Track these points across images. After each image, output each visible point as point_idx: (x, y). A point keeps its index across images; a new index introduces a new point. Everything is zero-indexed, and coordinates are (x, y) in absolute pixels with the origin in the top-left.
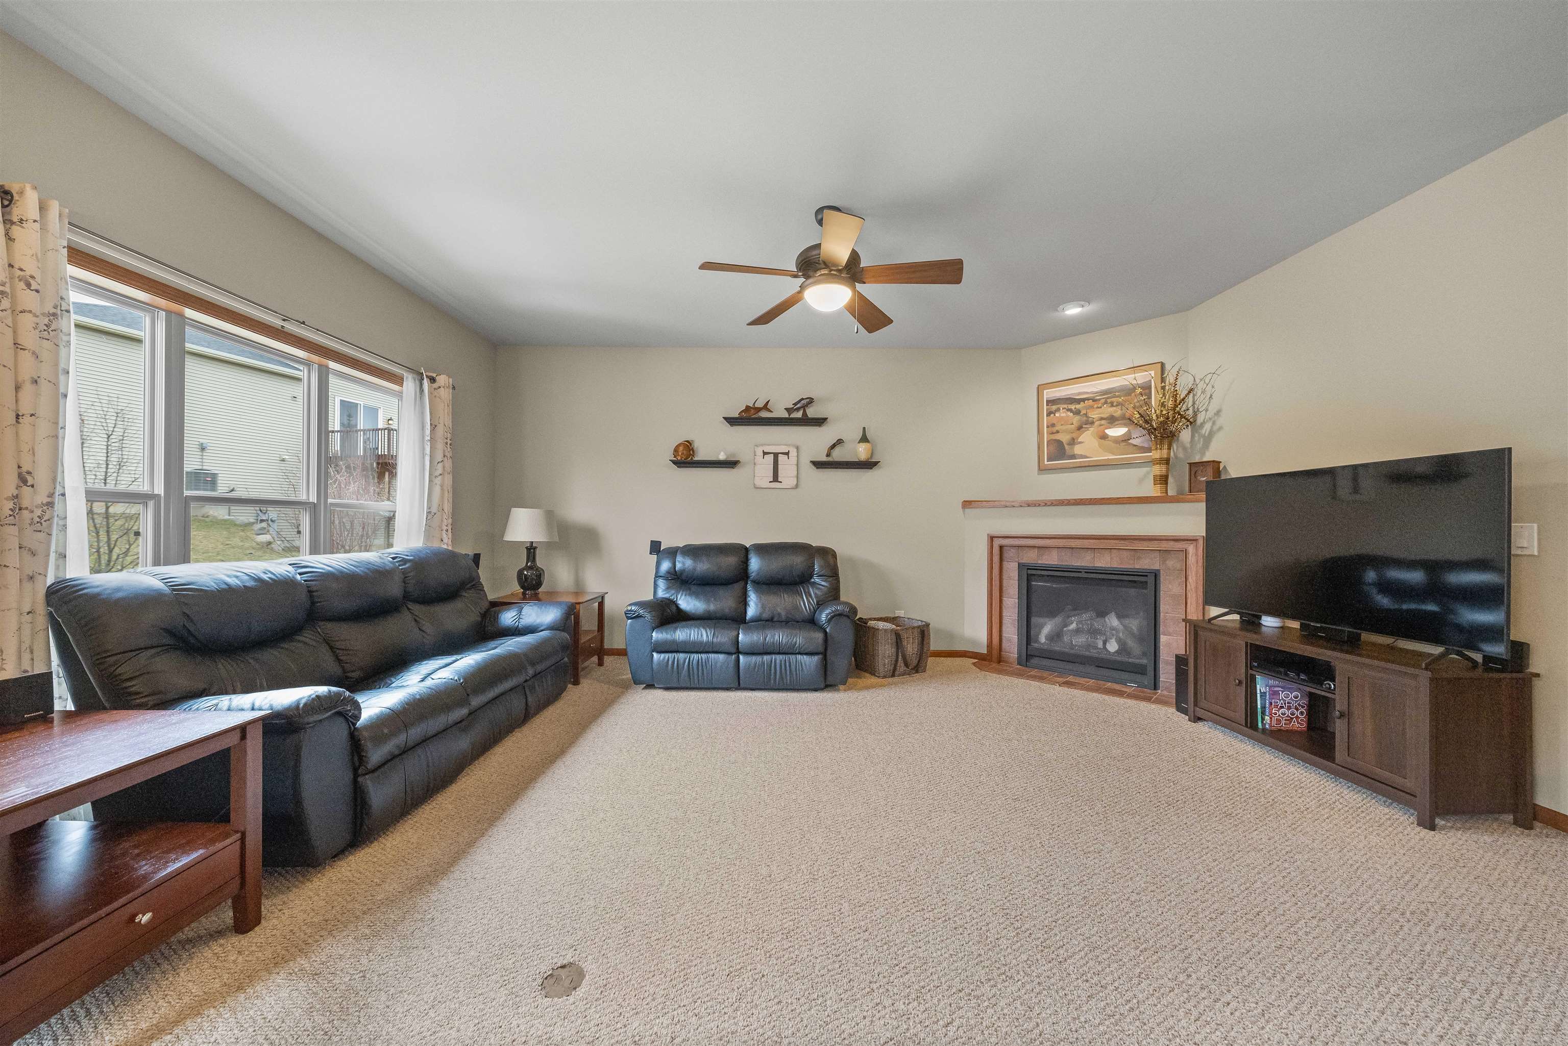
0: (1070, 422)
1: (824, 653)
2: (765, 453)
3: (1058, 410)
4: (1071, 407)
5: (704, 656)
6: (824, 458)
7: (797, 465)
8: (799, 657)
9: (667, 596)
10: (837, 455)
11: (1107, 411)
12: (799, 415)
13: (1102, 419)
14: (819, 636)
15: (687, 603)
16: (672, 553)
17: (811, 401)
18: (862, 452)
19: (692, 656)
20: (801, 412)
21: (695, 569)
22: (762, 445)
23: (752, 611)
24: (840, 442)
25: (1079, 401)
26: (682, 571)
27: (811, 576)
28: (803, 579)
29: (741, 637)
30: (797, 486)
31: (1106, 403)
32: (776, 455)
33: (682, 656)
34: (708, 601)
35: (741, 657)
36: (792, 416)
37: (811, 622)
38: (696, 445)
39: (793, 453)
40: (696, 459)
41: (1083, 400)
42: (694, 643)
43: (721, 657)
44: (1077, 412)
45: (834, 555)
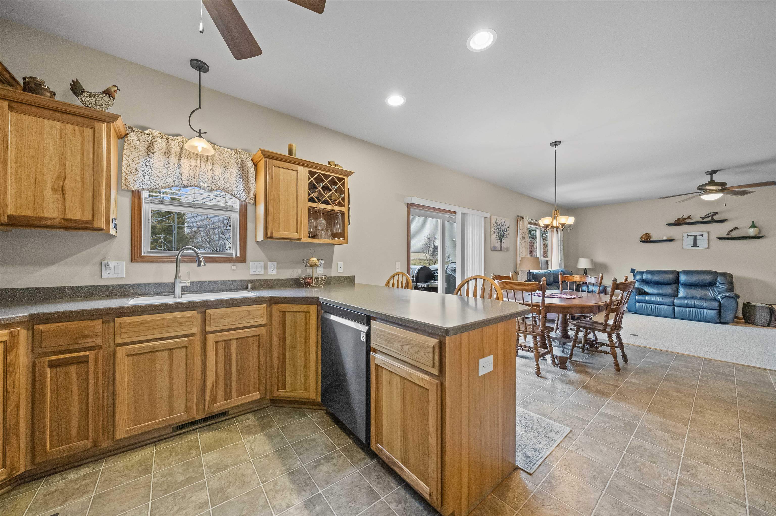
1: (720, 309)
2: (688, 236)
5: (658, 306)
6: (725, 236)
7: (708, 239)
8: (705, 310)
9: (640, 287)
10: (734, 234)
12: (709, 219)
14: (716, 304)
15: (647, 289)
16: (642, 273)
17: (716, 213)
18: (752, 232)
19: (653, 305)
20: (710, 218)
21: (652, 279)
22: (687, 232)
23: (681, 294)
24: (736, 228)
26: (646, 279)
27: (715, 284)
28: (710, 285)
29: (675, 301)
30: (708, 248)
32: (695, 237)
33: (648, 305)
34: (659, 289)
35: (676, 308)
36: (704, 220)
37: (715, 300)
38: (651, 235)
39: (706, 235)
40: (651, 240)
42: (654, 301)
43: (666, 307)
45: (731, 276)
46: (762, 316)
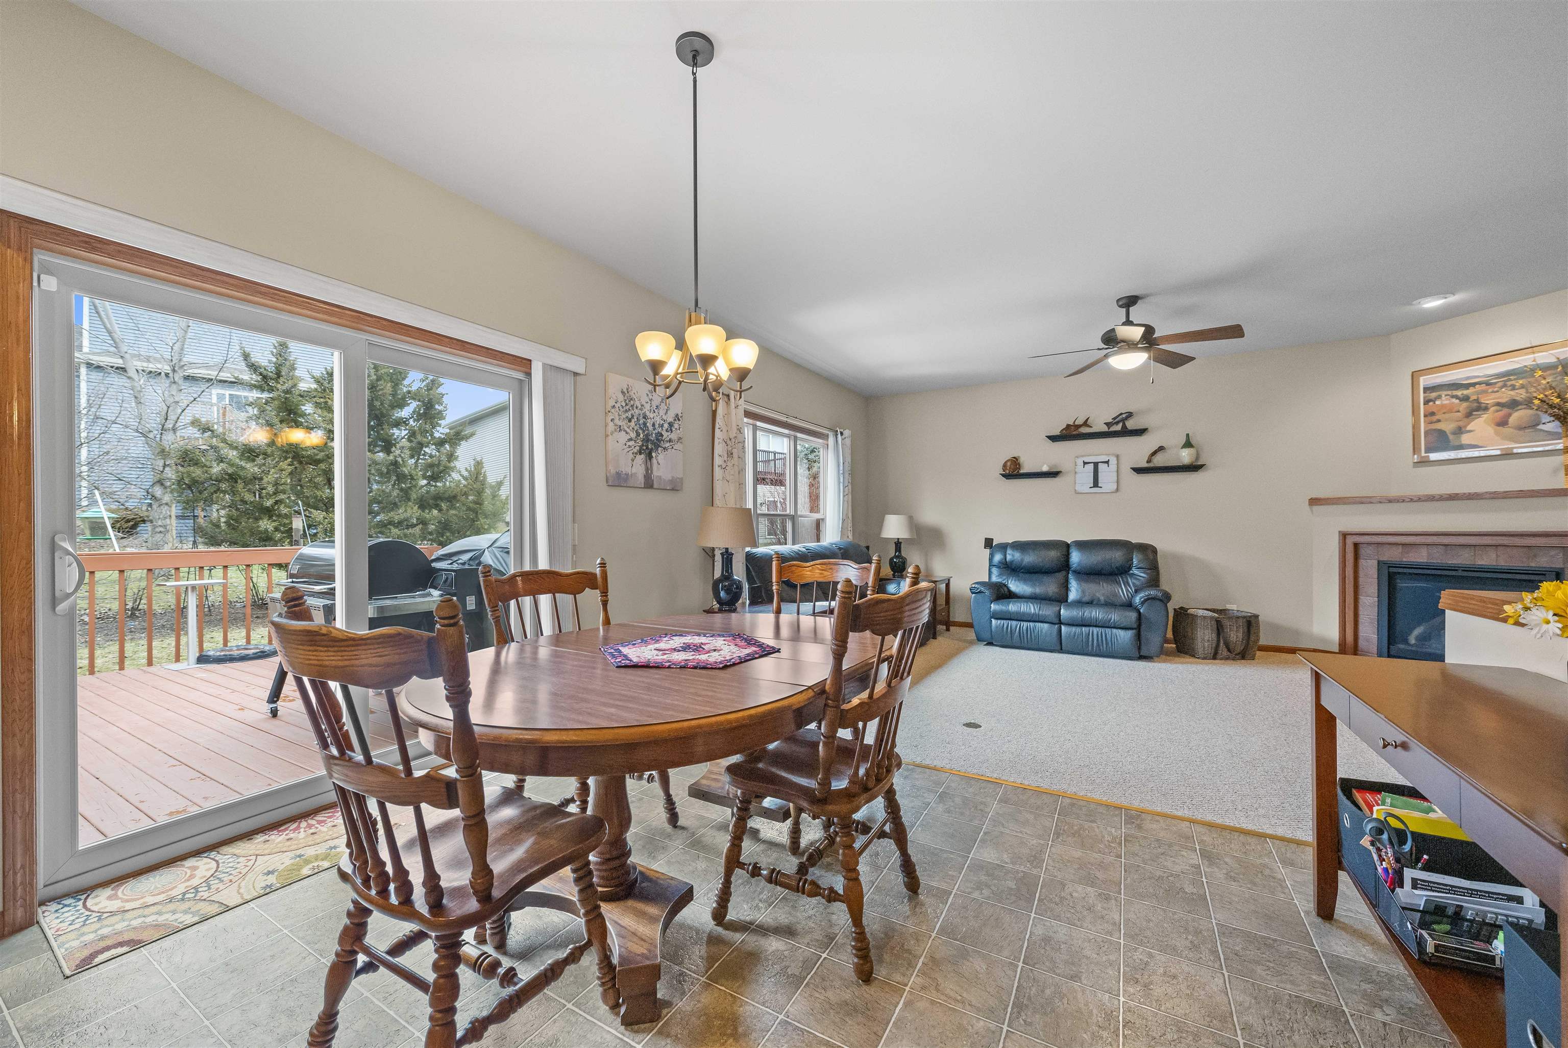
0: (1456, 409)
1: (1138, 627)
2: (1085, 463)
3: (1439, 397)
4: (1455, 393)
5: (1032, 624)
6: (1145, 465)
7: (1118, 471)
8: (1114, 631)
9: (1000, 580)
10: (1159, 461)
11: (1505, 395)
12: (1119, 427)
13: (1498, 404)
14: (1133, 616)
15: (1015, 586)
16: (1003, 547)
17: (1130, 415)
18: (1186, 456)
19: (1022, 623)
20: (1121, 425)
21: (1022, 560)
22: (1083, 456)
23: (1073, 595)
24: (1161, 448)
25: (1467, 386)
26: (1012, 562)
27: (1130, 568)
28: (1121, 571)
29: (1062, 611)
30: (1117, 490)
31: (1505, 386)
32: (1096, 465)
33: (1014, 623)
34: (1033, 585)
35: (1063, 627)
36: (1112, 429)
37: (1129, 605)
38: (1022, 460)
39: (1113, 461)
40: (1021, 471)
41: (1474, 385)
42: (1024, 614)
43: (1046, 626)
44: (1466, 399)
45: (1154, 550)
46: (1204, 637)
